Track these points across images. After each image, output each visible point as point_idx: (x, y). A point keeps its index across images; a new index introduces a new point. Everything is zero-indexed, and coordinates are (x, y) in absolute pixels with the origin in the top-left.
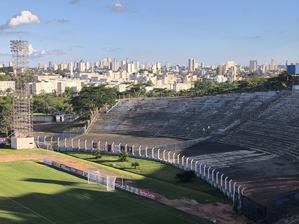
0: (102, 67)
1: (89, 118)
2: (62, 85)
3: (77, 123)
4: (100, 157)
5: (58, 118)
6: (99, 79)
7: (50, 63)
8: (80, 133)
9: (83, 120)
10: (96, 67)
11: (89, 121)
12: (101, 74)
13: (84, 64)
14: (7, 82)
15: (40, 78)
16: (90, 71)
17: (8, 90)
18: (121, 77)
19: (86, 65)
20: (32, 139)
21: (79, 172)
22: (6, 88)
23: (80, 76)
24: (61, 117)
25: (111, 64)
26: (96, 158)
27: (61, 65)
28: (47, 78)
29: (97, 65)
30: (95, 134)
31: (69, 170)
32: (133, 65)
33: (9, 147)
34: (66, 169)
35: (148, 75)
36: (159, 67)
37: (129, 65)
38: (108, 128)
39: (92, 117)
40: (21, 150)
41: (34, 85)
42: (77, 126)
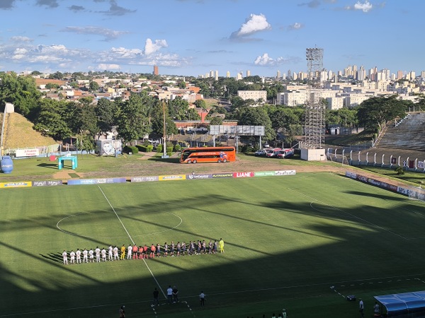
0: (347, 76)
1: (376, 131)
2: (316, 96)
3: (362, 136)
4: (403, 174)
5: (333, 131)
6: (352, 90)
7: (289, 72)
8: (368, 147)
9: (370, 134)
10: (339, 76)
11: (376, 135)
12: (354, 84)
13: (326, 73)
14: (258, 92)
15: (289, 88)
16: (333, 81)
17: (260, 100)
18: (377, 88)
19: (328, 75)
20: (323, 151)
21: (391, 187)
22: (258, 98)
23: (331, 86)
24: (336, 130)
25: (357, 74)
26: (398, 174)
27: (301, 74)
28: (296, 87)
29: (341, 74)
30: (384, 149)
31: (379, 184)
32: (384, 75)
33: (299, 158)
34: (375, 183)
35: (409, 86)
36: (413, 77)
37: (379, 74)
38: (399, 143)
39: (379, 130)
40: (313, 162)
41: (287, 95)
42: (363, 139)
